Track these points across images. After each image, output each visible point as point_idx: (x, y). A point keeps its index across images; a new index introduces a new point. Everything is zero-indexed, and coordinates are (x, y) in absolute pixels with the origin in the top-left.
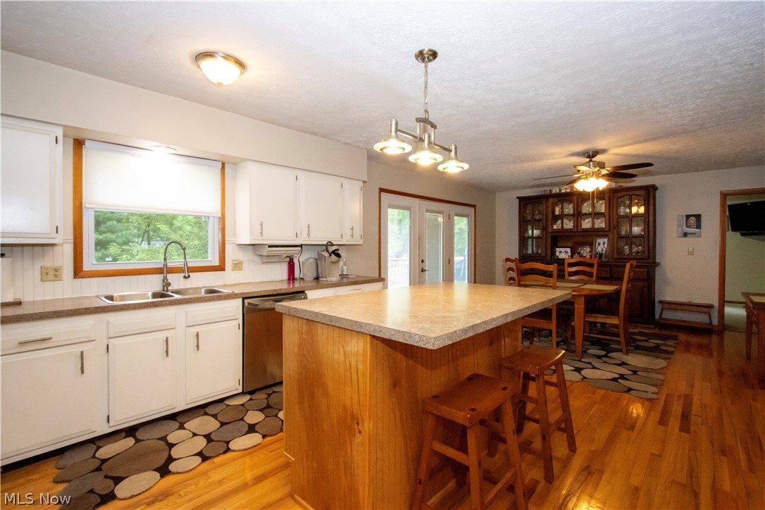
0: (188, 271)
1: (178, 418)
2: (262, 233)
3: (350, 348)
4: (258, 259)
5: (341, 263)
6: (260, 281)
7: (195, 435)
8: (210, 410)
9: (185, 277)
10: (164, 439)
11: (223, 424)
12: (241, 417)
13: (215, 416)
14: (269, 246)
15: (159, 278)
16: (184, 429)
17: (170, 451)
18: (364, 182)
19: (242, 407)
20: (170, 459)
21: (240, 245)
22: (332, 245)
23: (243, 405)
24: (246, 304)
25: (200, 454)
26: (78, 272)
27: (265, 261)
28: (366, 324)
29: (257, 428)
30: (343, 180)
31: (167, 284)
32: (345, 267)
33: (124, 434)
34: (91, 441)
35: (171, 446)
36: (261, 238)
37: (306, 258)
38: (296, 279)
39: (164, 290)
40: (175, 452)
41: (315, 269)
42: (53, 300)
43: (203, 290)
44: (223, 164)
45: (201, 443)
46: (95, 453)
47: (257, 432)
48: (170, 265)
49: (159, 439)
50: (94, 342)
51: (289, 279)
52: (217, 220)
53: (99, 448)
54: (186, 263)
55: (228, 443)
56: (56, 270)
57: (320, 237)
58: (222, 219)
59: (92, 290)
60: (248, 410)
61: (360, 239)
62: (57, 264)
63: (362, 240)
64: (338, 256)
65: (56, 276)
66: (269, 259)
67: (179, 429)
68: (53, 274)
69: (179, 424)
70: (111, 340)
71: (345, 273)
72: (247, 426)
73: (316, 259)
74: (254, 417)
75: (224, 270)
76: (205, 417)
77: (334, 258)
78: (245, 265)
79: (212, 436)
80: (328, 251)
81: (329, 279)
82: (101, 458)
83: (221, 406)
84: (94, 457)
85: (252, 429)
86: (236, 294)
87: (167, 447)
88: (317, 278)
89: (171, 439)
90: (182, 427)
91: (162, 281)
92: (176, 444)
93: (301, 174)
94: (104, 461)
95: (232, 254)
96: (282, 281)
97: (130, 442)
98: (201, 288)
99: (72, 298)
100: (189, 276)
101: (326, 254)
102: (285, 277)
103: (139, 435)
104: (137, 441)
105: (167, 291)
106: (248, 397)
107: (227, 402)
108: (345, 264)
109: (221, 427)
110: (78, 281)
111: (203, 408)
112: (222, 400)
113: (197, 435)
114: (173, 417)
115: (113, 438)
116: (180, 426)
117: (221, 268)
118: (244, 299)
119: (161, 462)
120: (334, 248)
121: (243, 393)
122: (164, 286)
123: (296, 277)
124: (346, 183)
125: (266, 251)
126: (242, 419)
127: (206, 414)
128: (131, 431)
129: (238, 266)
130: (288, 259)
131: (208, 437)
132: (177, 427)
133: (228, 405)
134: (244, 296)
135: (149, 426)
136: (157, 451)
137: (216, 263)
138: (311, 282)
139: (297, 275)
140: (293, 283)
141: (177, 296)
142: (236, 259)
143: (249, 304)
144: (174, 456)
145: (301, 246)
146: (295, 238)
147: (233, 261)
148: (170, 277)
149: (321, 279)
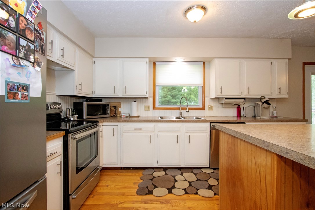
0: (189, 109)
1: (182, 170)
2: (221, 92)
3: (260, 161)
4: (220, 106)
5: (271, 109)
6: (222, 116)
7: (185, 180)
8: (194, 171)
9: (187, 112)
10: (174, 177)
11: (198, 180)
12: (206, 179)
13: (196, 174)
14: (225, 99)
15: (178, 111)
16: (182, 175)
17: (175, 183)
18: (289, 59)
19: (208, 174)
20: (174, 187)
21: (212, 99)
22: (265, 98)
23: (209, 174)
24: (212, 126)
25: (185, 190)
26: (154, 108)
27: (224, 106)
28: (273, 145)
29: (213, 188)
30: (272, 60)
31: (181, 114)
32: (275, 112)
33: (163, 170)
34: (153, 168)
35: (176, 181)
36: (221, 95)
37: (248, 106)
38: (242, 116)
39: (180, 117)
40: (176, 185)
41: (254, 112)
42: (148, 117)
43: (194, 118)
44: (204, 63)
45: (186, 185)
46: (153, 173)
47: (212, 190)
48: (182, 107)
49: (173, 176)
50: (154, 133)
51: (238, 116)
52: (201, 88)
53: (155, 172)
54: (187, 106)
55: (198, 190)
56: (148, 107)
57: (256, 93)
58: (204, 87)
59: (157, 114)
60: (211, 177)
61: (286, 95)
62: (149, 105)
63: (288, 95)
64: (269, 104)
65: (148, 109)
66: (227, 105)
67: (180, 175)
68: (147, 108)
69: (181, 173)
70: (159, 133)
71: (275, 115)
72: (208, 185)
73: (254, 106)
74: (212, 182)
75: (205, 110)
76: (192, 173)
77: (265, 105)
78: (214, 108)
79: (192, 184)
80: (261, 102)
81: (262, 117)
82: (154, 176)
83: (199, 171)
84: (152, 174)
85: (210, 187)
86: (207, 120)
87: (174, 181)
88: (255, 117)
89: (177, 178)
90: (182, 174)
91: (179, 113)
92: (178, 181)
93: (243, 61)
94: (154, 177)
95: (208, 103)
96: (233, 117)
97: (164, 173)
98: (194, 117)
99: (152, 117)
100: (188, 111)
101: (260, 103)
102: (236, 115)
103: (167, 171)
104: (166, 174)
105: (181, 117)
106: (212, 171)
107: (202, 170)
108: (275, 110)
109: (196, 181)
110: (154, 111)
111: (192, 169)
112: (200, 168)
113: (186, 180)
114: (180, 169)
115: (159, 170)
116: (181, 174)
117: (203, 109)
118: (211, 123)
119: (170, 187)
120: (265, 100)
121: (209, 168)
122: (180, 115)
123: (241, 115)
124: (275, 62)
125: (224, 101)
126: (207, 181)
127: (192, 172)
128: (165, 169)
129: (211, 108)
130: (237, 106)
131: (190, 183)
132: (180, 174)
133: (202, 172)
134: (211, 122)
135: (171, 169)
136: (170, 181)
137: (201, 106)
138: (250, 118)
139: (242, 114)
140: (240, 118)
141: (183, 119)
142: (210, 105)
143: (213, 125)
144: (175, 186)
145: (245, 99)
146: (240, 95)
147: (209, 106)
148: (182, 111)
149: (257, 117)
